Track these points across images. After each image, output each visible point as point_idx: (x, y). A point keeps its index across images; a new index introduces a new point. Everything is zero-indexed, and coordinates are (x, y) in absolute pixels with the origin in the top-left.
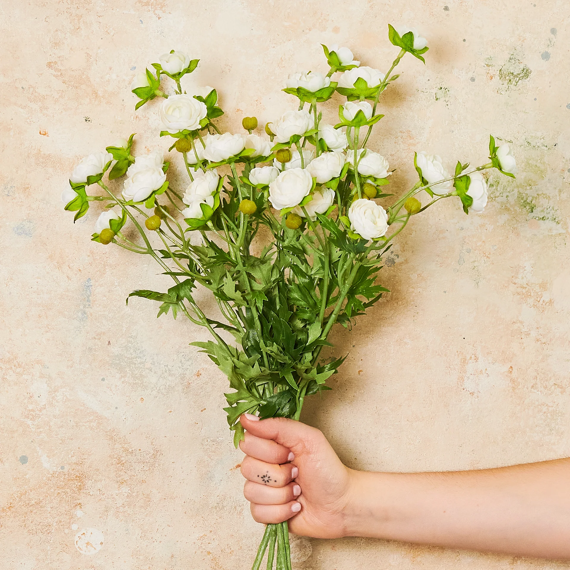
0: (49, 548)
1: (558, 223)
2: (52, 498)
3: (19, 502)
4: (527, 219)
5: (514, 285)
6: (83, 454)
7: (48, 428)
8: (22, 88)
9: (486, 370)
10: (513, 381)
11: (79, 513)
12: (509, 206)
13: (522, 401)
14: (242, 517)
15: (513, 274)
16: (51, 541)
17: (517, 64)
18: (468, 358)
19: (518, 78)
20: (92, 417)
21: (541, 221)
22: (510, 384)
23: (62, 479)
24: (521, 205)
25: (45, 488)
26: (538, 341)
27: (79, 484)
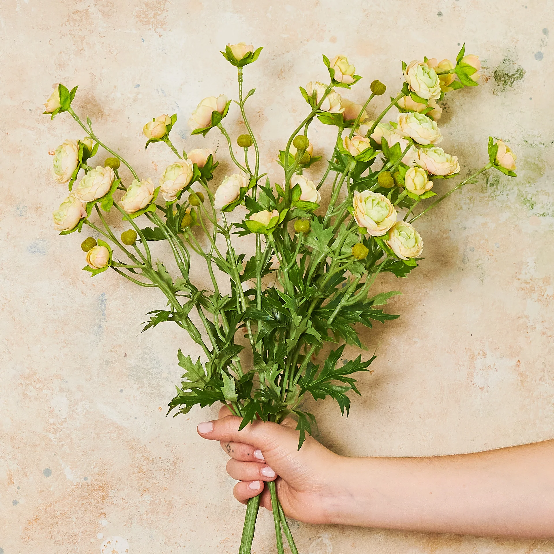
2: (77, 509)
3: (45, 514)
4: (528, 216)
5: (518, 281)
6: (105, 465)
7: (70, 440)
8: (30, 110)
9: (495, 364)
10: (521, 374)
11: (104, 522)
12: (509, 204)
13: (531, 394)
14: (263, 519)
15: (517, 271)
16: (78, 551)
17: (511, 65)
18: (477, 354)
19: (513, 79)
20: (112, 428)
21: (542, 218)
22: (518, 378)
23: (85, 490)
24: (522, 203)
25: (70, 499)
26: (544, 334)
27: (103, 494)
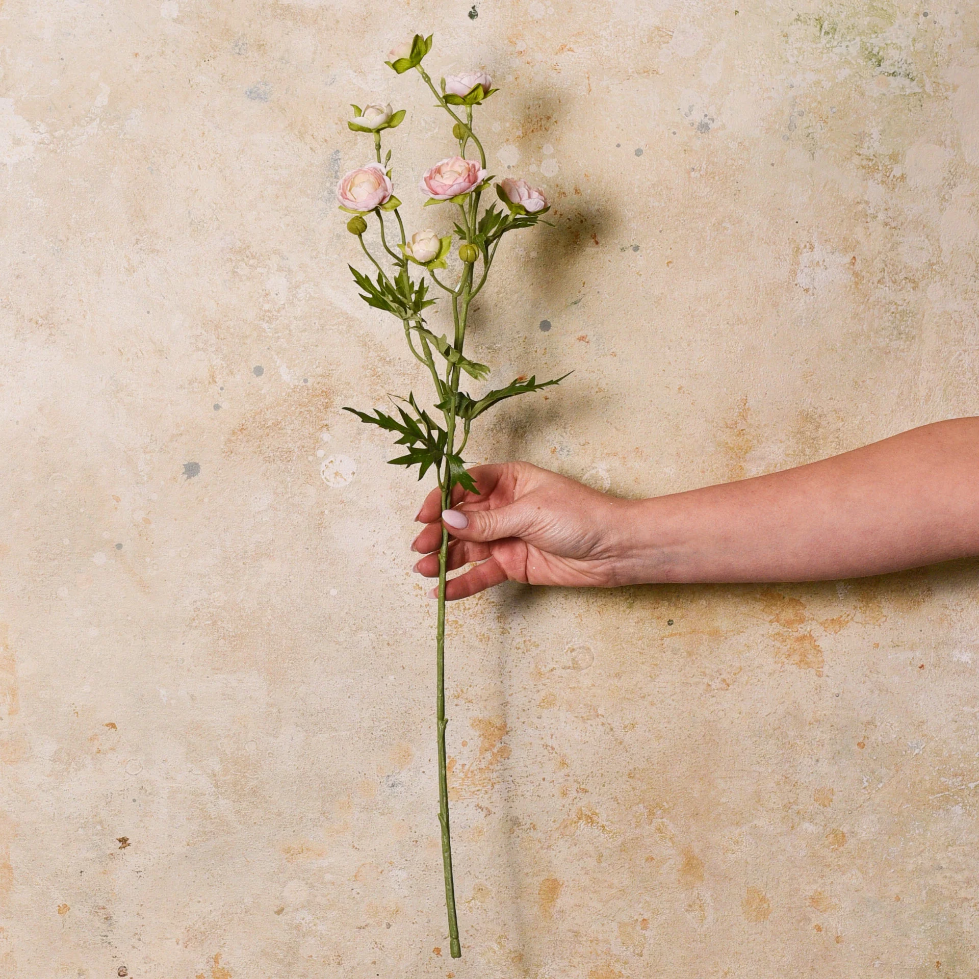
0: (289, 479)
1: (913, 80)
2: (293, 418)
3: (253, 423)
4: (874, 74)
5: (857, 156)
6: (331, 364)
7: (288, 332)
9: (824, 261)
10: (856, 274)
11: (326, 436)
12: (850, 59)
13: (866, 299)
14: (524, 442)
15: (857, 144)
16: (292, 471)
18: (802, 246)
20: (341, 319)
21: (891, 78)
22: (853, 278)
23: (305, 394)
24: (865, 58)
25: (285, 406)
26: (886, 225)
27: (326, 401)
